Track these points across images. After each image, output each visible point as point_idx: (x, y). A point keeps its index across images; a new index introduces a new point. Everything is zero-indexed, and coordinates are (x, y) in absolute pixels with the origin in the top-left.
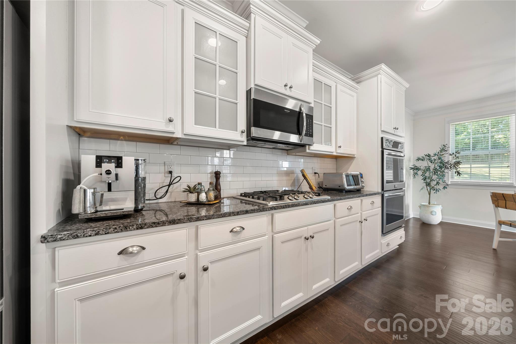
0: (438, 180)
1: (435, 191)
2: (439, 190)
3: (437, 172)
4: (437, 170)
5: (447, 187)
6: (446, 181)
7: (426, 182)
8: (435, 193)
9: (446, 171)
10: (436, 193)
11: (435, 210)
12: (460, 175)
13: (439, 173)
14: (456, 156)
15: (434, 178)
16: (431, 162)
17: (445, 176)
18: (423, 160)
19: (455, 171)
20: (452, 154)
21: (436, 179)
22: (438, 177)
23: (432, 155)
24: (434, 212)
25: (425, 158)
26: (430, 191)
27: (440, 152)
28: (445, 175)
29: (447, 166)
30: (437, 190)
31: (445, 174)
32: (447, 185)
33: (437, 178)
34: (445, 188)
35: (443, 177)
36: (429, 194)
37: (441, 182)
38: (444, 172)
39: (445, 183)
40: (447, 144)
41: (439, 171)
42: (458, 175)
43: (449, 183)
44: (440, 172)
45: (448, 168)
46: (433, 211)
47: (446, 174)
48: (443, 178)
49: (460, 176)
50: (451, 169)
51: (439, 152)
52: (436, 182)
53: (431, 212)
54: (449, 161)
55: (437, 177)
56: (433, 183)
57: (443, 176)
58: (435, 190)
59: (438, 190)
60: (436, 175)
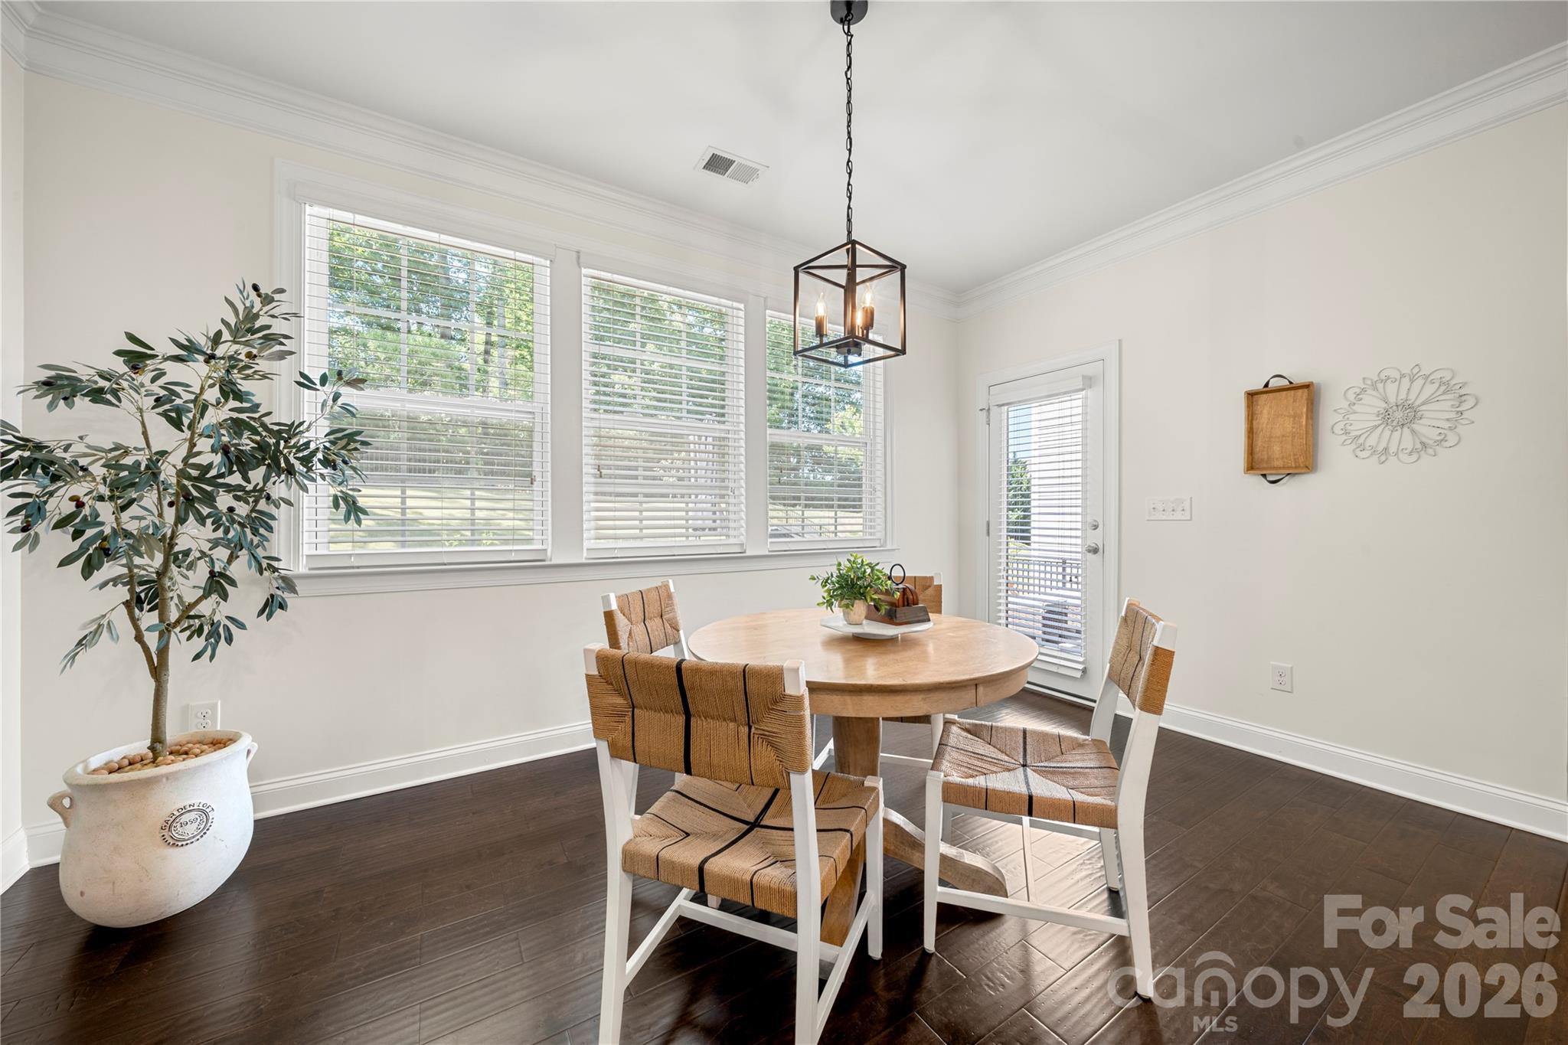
0: (222, 553)
1: (199, 643)
2: (232, 627)
3: (209, 499)
4: (212, 482)
5: (287, 596)
6: (277, 560)
7: (131, 576)
8: (197, 657)
9: (279, 488)
10: (212, 657)
11: (197, 800)
12: (362, 516)
13: (224, 501)
14: (340, 402)
15: (193, 546)
16: (170, 420)
17: (270, 529)
18: (109, 396)
19: (332, 491)
20: (316, 378)
21: (206, 547)
22: (220, 533)
23: (163, 347)
24: (193, 815)
25: (125, 384)
26: (163, 651)
27: (226, 335)
28: (273, 518)
29: (287, 460)
30: (216, 634)
31: (272, 510)
32: (289, 584)
33: (215, 544)
34: (271, 606)
35: (255, 532)
36: (158, 670)
37: (240, 569)
38: (260, 493)
39: (275, 570)
40: (281, 291)
41: (229, 488)
42: (347, 519)
43: (302, 569)
44: (237, 498)
45: (290, 471)
46: (183, 811)
47: (282, 513)
48: (256, 540)
49: (359, 522)
50: (314, 480)
51: (219, 334)
52: (202, 573)
53: (168, 825)
54: (301, 424)
55: (208, 531)
56: (186, 585)
57: (260, 522)
58: (199, 631)
59: (227, 629)
60: (201, 520)
